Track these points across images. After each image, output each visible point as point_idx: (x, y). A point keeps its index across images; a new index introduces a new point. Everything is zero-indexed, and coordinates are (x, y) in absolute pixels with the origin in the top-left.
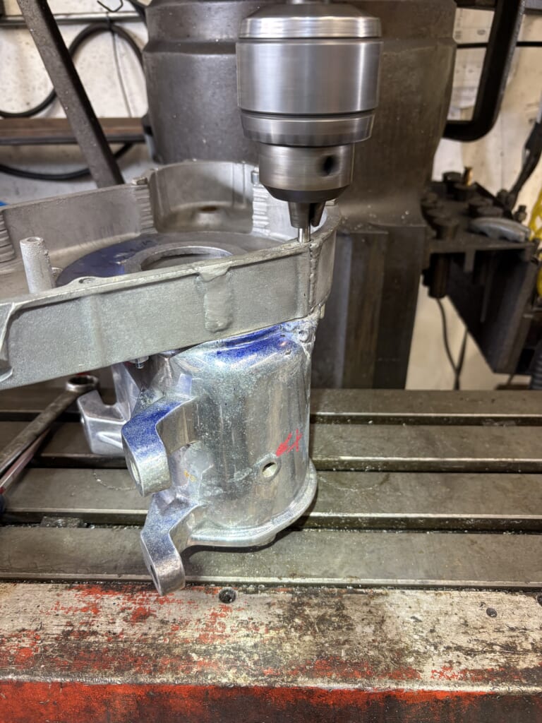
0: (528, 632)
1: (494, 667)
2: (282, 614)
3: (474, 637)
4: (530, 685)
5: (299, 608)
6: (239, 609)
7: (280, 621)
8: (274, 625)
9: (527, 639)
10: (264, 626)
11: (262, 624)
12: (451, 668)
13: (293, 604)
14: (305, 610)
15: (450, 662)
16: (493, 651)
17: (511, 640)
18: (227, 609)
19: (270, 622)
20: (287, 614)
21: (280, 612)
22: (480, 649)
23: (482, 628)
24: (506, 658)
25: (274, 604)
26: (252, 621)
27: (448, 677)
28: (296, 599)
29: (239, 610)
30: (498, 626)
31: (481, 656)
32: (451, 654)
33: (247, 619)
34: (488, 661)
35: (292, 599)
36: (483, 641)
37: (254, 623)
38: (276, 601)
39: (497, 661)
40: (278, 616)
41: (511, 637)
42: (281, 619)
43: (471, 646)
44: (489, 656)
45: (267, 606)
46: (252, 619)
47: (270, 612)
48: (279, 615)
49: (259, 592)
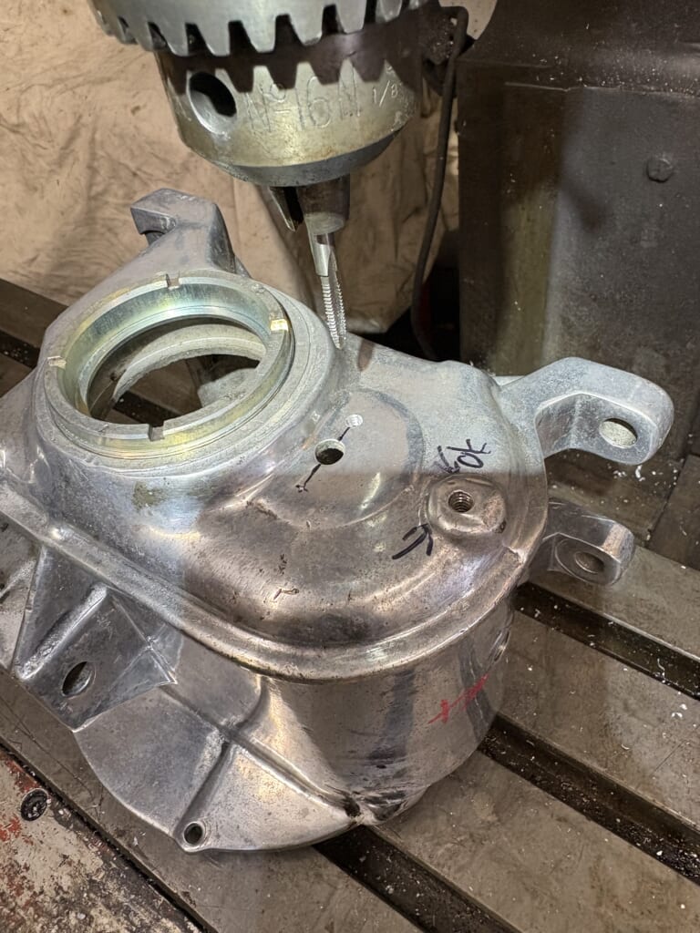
2: (65, 889)
5: (92, 895)
6: (29, 841)
7: (54, 901)
8: (43, 901)
10: (31, 893)
11: (30, 888)
13: (92, 882)
14: (94, 905)
18: (15, 827)
19: (42, 892)
20: (71, 896)
21: (66, 882)
25: (70, 864)
26: (24, 874)
28: (102, 874)
29: (27, 842)
33: (22, 864)
35: (98, 870)
37: (24, 878)
38: (76, 860)
40: (59, 888)
42: (58, 898)
45: (60, 860)
46: (27, 868)
47: (55, 874)
48: (61, 888)
49: (72, 827)
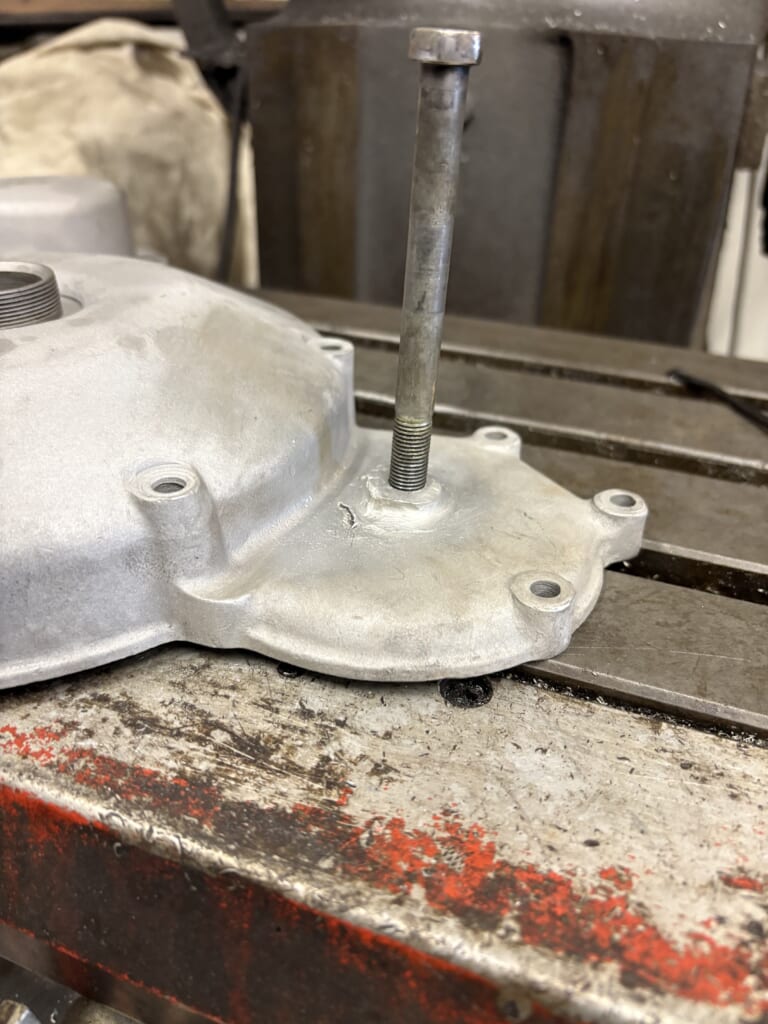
0: (342, 730)
1: (163, 771)
3: (190, 700)
4: (211, 842)
9: (322, 744)
12: (58, 736)
15: (73, 725)
16: (201, 741)
17: (278, 731)
22: (177, 724)
23: (233, 688)
24: (221, 764)
27: (27, 750)
30: (278, 697)
31: (161, 739)
32: (91, 711)
34: (165, 753)
36: (201, 713)
39: (189, 761)
41: (284, 727)
43: (160, 712)
44: (181, 745)
